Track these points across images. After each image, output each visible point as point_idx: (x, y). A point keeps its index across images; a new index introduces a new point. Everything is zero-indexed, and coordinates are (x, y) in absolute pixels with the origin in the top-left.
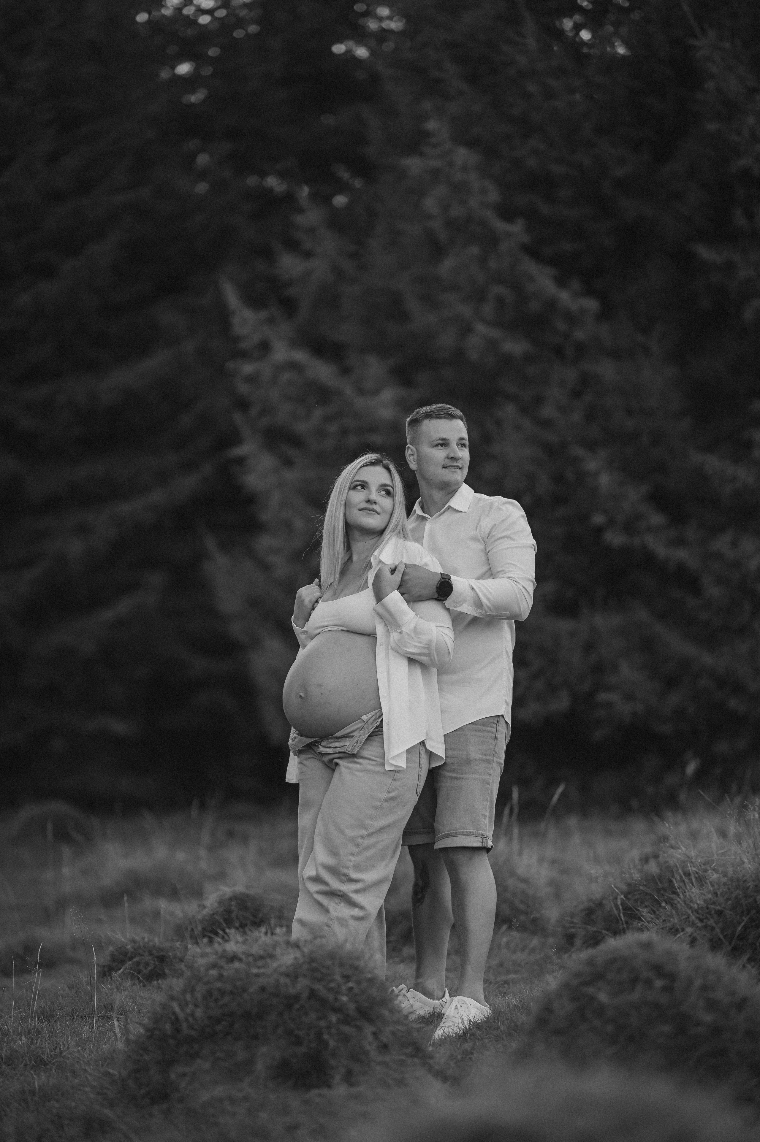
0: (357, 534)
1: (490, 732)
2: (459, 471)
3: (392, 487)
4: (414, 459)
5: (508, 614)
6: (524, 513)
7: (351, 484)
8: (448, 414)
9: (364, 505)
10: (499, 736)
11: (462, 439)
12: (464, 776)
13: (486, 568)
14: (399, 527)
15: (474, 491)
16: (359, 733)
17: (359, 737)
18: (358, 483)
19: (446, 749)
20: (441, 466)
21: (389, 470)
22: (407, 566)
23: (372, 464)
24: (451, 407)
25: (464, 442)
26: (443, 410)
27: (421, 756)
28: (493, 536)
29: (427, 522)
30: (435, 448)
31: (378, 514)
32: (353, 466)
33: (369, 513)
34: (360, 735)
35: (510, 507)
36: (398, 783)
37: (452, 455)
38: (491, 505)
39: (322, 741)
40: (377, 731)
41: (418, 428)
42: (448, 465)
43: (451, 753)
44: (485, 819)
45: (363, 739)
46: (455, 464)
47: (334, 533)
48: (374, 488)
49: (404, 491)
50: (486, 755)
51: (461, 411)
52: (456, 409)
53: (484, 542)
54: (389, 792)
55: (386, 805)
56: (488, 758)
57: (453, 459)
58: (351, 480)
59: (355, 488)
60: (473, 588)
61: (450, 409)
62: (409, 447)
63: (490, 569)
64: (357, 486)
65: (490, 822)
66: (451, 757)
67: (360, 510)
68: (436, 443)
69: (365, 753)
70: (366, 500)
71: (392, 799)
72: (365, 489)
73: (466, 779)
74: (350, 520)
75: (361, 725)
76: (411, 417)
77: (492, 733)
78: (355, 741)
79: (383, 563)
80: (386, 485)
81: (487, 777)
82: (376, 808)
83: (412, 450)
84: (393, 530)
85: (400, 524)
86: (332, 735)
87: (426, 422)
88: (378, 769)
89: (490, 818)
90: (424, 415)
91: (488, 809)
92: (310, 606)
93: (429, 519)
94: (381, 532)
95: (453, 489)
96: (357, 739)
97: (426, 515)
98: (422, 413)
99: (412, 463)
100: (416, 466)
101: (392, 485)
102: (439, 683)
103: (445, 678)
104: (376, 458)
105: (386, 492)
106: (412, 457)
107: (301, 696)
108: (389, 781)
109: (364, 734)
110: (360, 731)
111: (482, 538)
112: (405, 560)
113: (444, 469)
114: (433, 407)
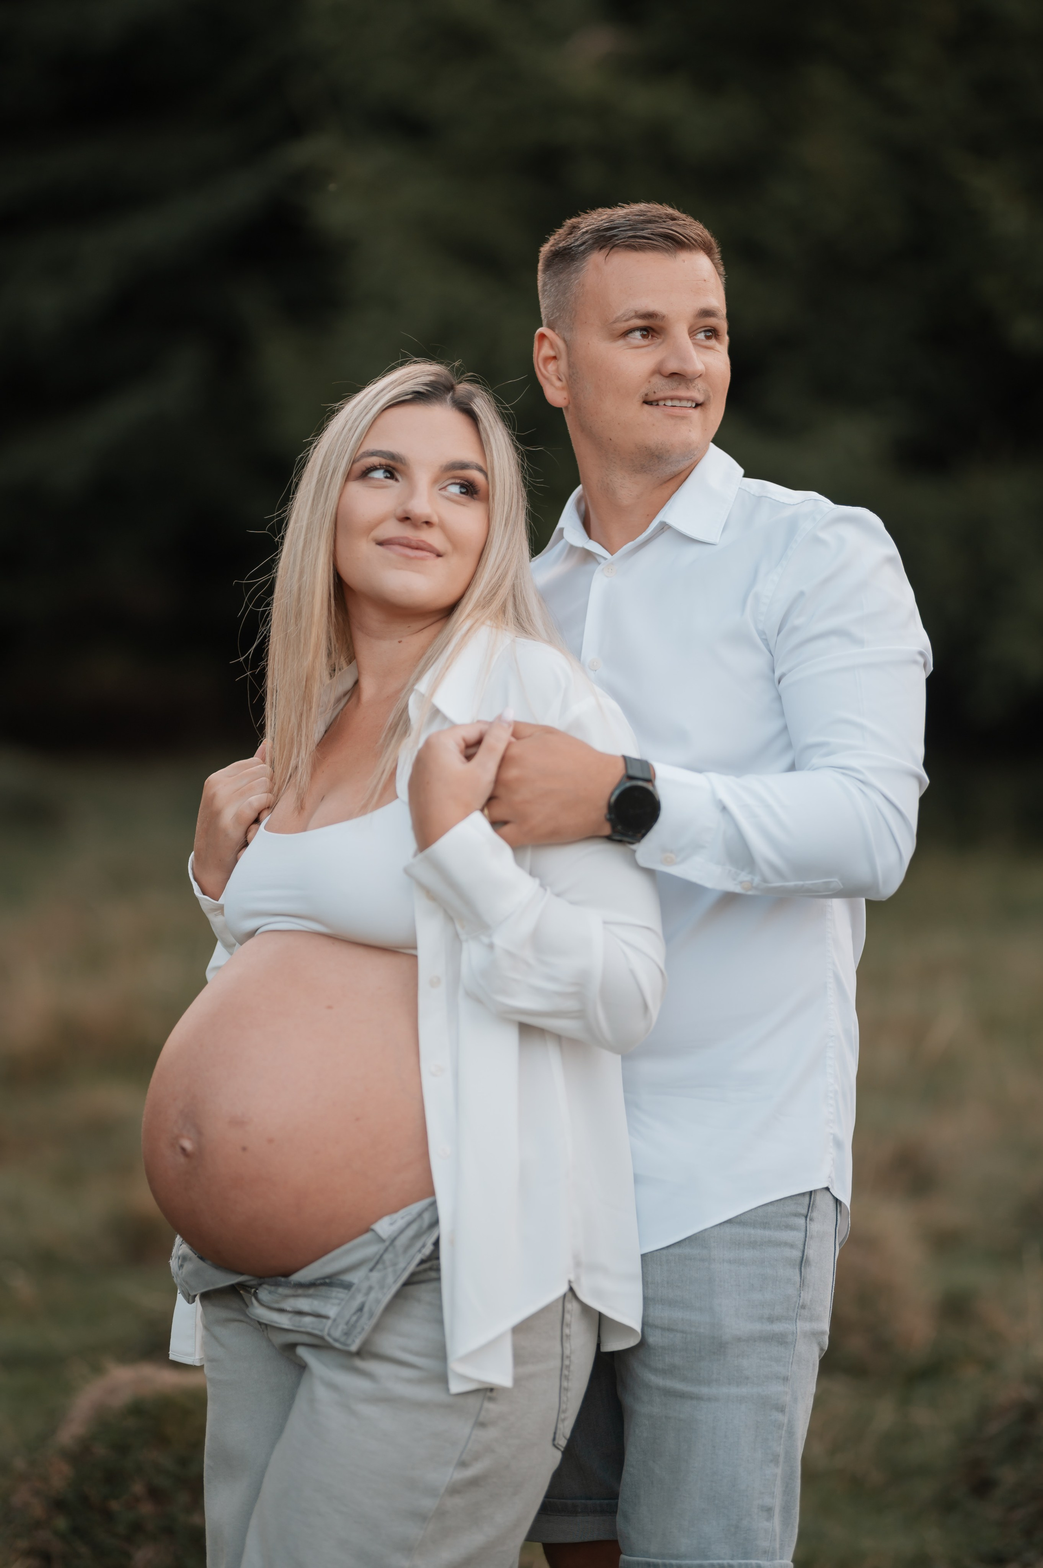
0: (371, 618)
1: (786, 1244)
2: (696, 414)
3: (480, 469)
4: (557, 370)
5: (836, 882)
6: (891, 549)
7: (354, 462)
8: (667, 237)
9: (393, 530)
10: (811, 1252)
11: (707, 313)
12: (704, 1390)
13: (774, 726)
14: (504, 591)
15: (741, 471)
16: (367, 1278)
17: (367, 1294)
18: (375, 460)
19: (646, 1300)
20: (637, 399)
21: (472, 416)
22: (517, 733)
23: (418, 397)
24: (676, 213)
25: (712, 321)
26: (650, 222)
27: (567, 1331)
28: (795, 629)
29: (600, 568)
30: (621, 342)
31: (439, 555)
32: (360, 407)
33: (408, 557)
34: (370, 1288)
35: (849, 532)
36: (491, 1433)
37: (673, 366)
38: (792, 526)
39: (260, 1285)
40: (425, 1270)
41: (573, 276)
42: (660, 395)
43: (662, 1314)
44: (770, 1518)
45: (378, 1301)
46: (682, 393)
47: (299, 614)
48: (423, 478)
49: (524, 478)
50: (771, 1320)
51: (706, 226)
52: (689, 220)
53: (767, 645)
54: (463, 1464)
55: (458, 1501)
56: (778, 1327)
57: (676, 377)
58: (353, 450)
59: (365, 474)
60: (724, 809)
61: (673, 219)
62: (543, 336)
63: (785, 728)
64: (373, 468)
65: (786, 1522)
66: (663, 1329)
67: (381, 543)
68: (625, 326)
69: (389, 1344)
70: (400, 512)
71: (474, 1482)
72: (397, 480)
73: (709, 1399)
74: (351, 575)
75: (372, 1250)
76: (552, 240)
77: (792, 1246)
78: (356, 1304)
79: (445, 718)
80: (464, 466)
81: (774, 1389)
82: (421, 1517)
83: (552, 345)
84: (485, 603)
85: (508, 583)
86: (287, 1274)
87: (596, 258)
88: (425, 1393)
89: (786, 1509)
90: (589, 239)
91: (778, 1490)
92: (236, 834)
93: (605, 559)
94: (448, 611)
95: (675, 469)
96: (359, 1299)
97: (594, 547)
98: (586, 232)
99: (552, 384)
100: (565, 394)
101: (481, 463)
102: (629, 1085)
103: (647, 1068)
104: (432, 378)
105: (462, 486)
106: (551, 367)
107: (183, 1150)
108: (461, 1428)
109: (382, 1285)
110: (371, 1270)
111: (762, 634)
112: (512, 714)
113: (646, 407)
114: (620, 213)
